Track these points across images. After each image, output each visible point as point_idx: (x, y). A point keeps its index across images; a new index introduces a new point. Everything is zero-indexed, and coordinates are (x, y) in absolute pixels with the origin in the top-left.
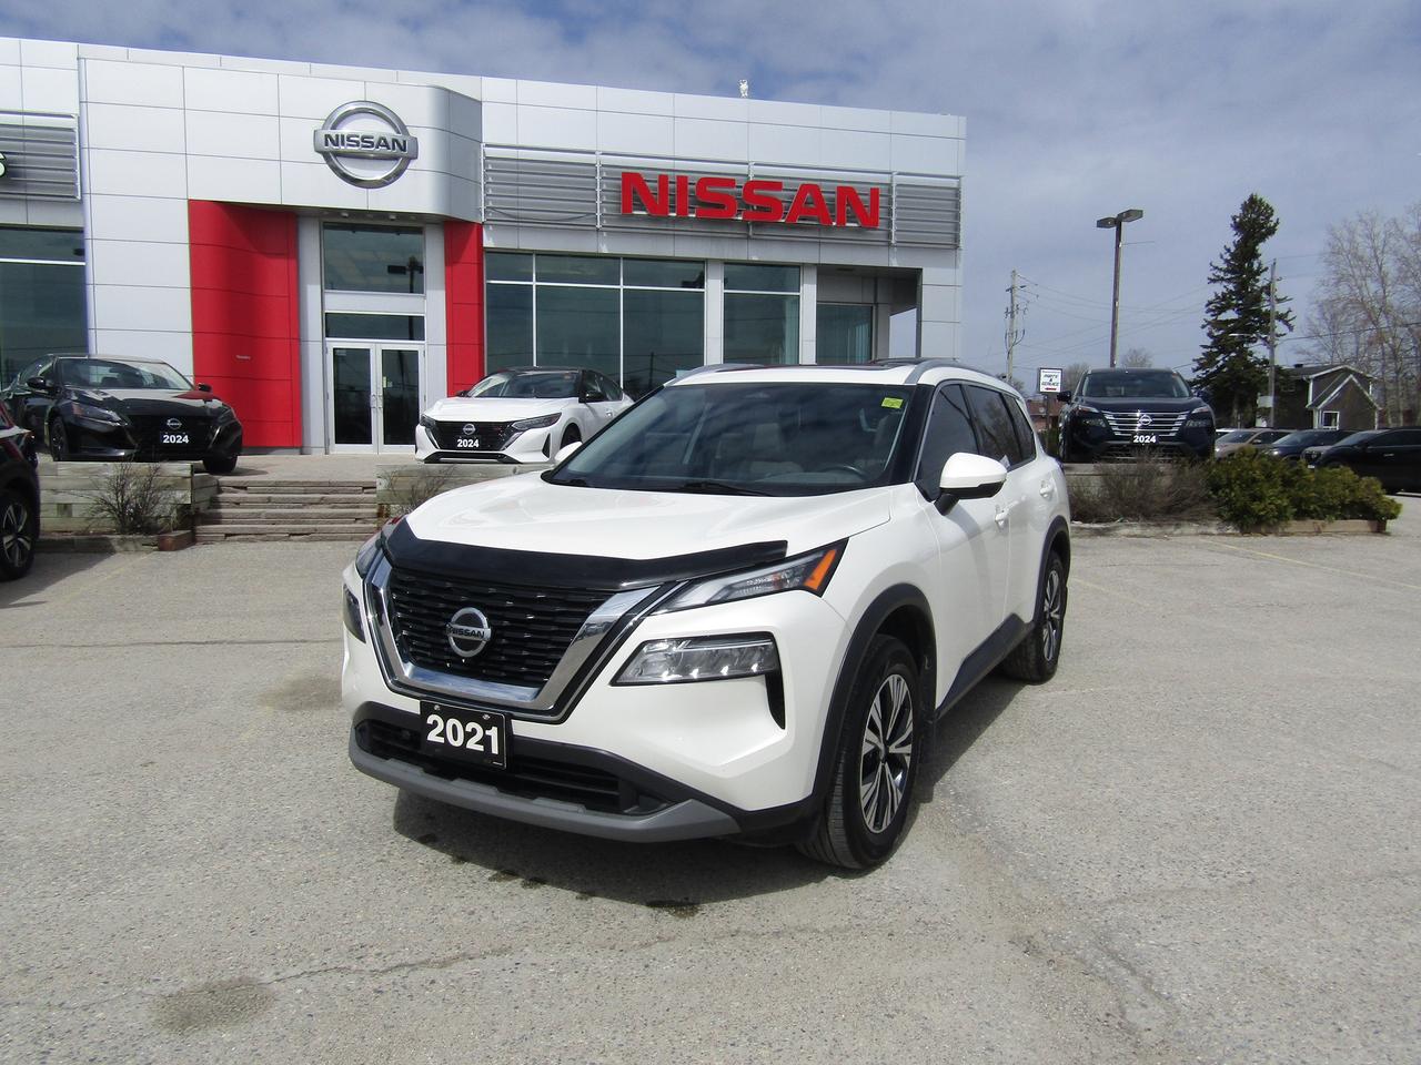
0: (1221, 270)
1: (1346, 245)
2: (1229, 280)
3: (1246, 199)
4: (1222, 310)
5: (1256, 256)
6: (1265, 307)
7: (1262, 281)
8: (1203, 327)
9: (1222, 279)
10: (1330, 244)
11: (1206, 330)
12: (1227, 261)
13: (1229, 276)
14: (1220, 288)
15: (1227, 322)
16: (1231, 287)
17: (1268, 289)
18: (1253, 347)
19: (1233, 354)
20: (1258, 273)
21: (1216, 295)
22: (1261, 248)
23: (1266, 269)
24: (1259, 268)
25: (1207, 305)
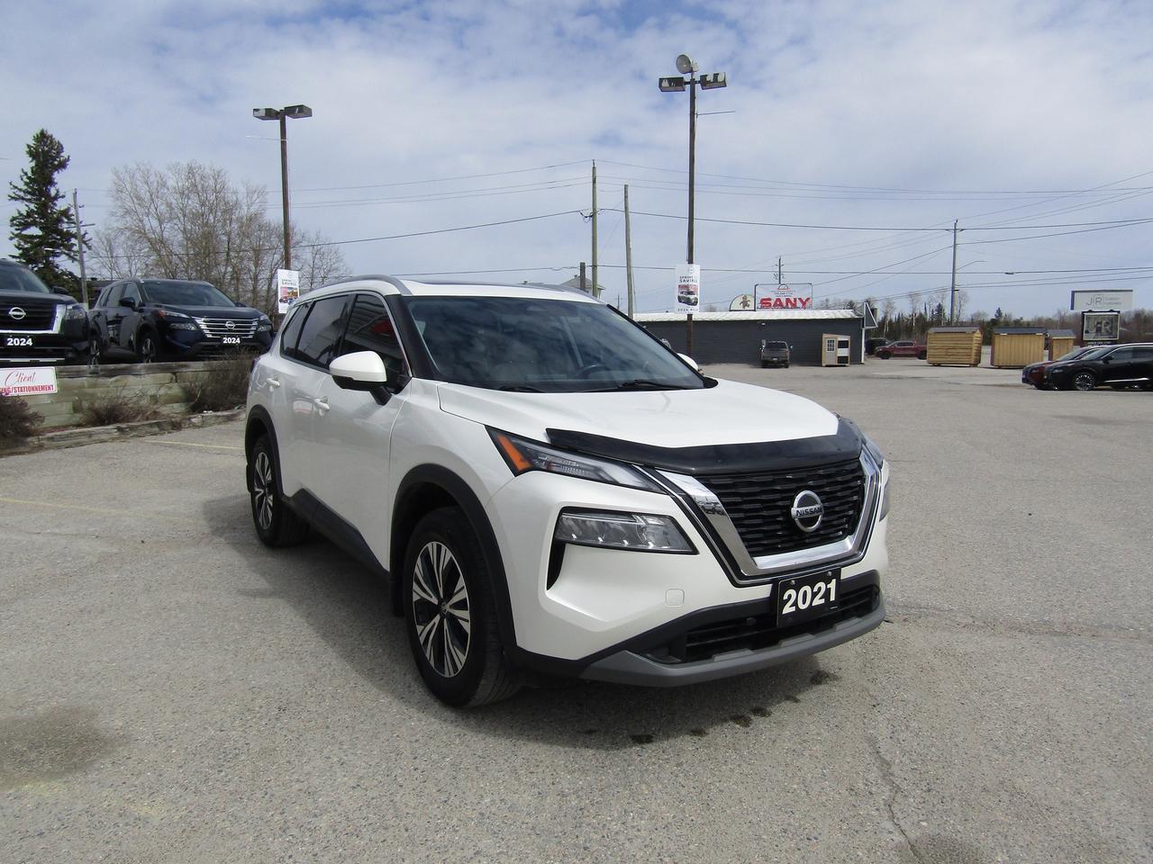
0: (20, 190)
1: (128, 186)
2: (29, 200)
3: (39, 132)
4: (26, 226)
5: (51, 182)
6: (65, 227)
7: (61, 205)
8: (11, 239)
9: (23, 199)
10: (115, 183)
11: (15, 241)
12: (26, 184)
13: (29, 197)
14: (23, 208)
15: (32, 237)
16: (32, 206)
17: (65, 213)
18: (57, 260)
19: (41, 266)
20: (56, 197)
21: (19, 212)
22: (58, 176)
23: (63, 197)
24: (57, 194)
25: (12, 221)
